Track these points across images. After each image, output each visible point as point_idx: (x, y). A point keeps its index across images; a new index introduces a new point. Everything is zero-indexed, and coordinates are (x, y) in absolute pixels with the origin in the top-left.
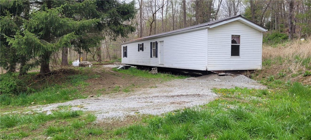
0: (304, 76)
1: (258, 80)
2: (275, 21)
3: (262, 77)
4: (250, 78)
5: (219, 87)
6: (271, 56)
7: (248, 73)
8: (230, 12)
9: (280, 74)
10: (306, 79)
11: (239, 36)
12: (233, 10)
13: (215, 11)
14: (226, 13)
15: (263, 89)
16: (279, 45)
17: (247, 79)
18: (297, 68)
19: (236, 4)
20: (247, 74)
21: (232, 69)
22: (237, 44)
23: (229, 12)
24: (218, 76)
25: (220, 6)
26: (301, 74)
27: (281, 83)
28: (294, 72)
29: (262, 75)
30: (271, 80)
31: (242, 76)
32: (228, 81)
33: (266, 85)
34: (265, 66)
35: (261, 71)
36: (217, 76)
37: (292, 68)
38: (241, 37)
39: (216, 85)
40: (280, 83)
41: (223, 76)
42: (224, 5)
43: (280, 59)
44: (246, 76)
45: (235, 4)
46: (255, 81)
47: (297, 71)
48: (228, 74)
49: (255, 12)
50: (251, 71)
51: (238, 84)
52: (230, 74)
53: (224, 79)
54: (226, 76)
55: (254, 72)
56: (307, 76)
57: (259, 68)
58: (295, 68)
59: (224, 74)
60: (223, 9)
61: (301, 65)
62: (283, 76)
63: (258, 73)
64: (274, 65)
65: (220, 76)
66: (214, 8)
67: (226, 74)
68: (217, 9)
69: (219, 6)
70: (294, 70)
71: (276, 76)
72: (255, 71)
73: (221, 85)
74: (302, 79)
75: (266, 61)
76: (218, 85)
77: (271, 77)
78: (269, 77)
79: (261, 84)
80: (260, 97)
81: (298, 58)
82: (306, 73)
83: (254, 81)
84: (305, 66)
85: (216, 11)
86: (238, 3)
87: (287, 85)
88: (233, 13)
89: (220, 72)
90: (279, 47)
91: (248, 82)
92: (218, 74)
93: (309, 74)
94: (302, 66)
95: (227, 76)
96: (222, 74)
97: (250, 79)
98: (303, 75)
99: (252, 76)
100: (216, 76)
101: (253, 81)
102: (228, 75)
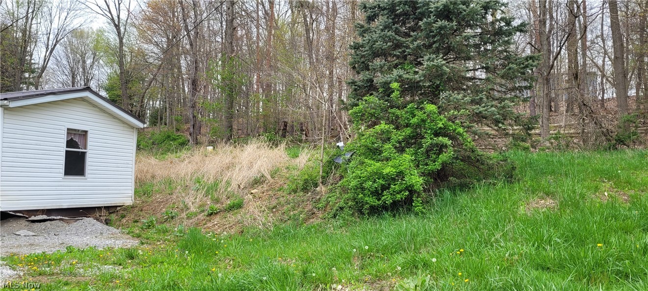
0: (207, 216)
1: (123, 227)
2: (166, 108)
3: (133, 220)
4: (107, 224)
5: (25, 251)
6: (153, 177)
7: (104, 212)
8: (73, 78)
9: (167, 213)
10: (210, 221)
11: (86, 132)
12: (81, 73)
13: (35, 69)
14: (65, 77)
15: (132, 246)
16: (170, 156)
17: (99, 226)
18: (197, 200)
19: (89, 62)
20: (100, 216)
21: (65, 205)
22: (79, 148)
23: (71, 77)
24: (27, 223)
25: (49, 60)
26: (203, 211)
27: (167, 232)
28: (192, 207)
29: (132, 216)
30: (149, 226)
31: (89, 221)
32: (52, 233)
33: (139, 236)
34: (140, 197)
35: (132, 207)
36: (24, 224)
37: (189, 201)
38: (89, 135)
39: (20, 246)
40: (165, 231)
41: (42, 223)
42: (60, 59)
43: (170, 184)
44: (97, 219)
45: (87, 63)
46: (117, 231)
47: (197, 206)
48: (55, 218)
49: (130, 85)
50: (111, 209)
51: (76, 239)
52: (59, 217)
53: (44, 230)
54: (49, 222)
55: (117, 212)
56: (212, 216)
57: (129, 202)
58: (194, 201)
59: (45, 217)
60: (55, 66)
61: (204, 196)
62: (172, 218)
63: (125, 213)
64: (158, 196)
65: (32, 224)
66: (33, 61)
67: (51, 217)
68: (40, 66)
69: (46, 60)
70: (192, 204)
71: (161, 218)
72: (119, 208)
73: (31, 245)
74: (204, 222)
75: (142, 186)
76: (25, 246)
77: (150, 220)
78: (145, 221)
79: (129, 236)
80: (120, 265)
81: (200, 182)
82: (211, 210)
83: (115, 230)
84: (210, 197)
85: (38, 68)
86: (93, 62)
87: (177, 234)
88: (81, 79)
89: (35, 213)
90: (169, 159)
91: (101, 233)
92: (27, 218)
93: (216, 212)
94: (206, 197)
95: (53, 222)
96: (39, 219)
97: (105, 227)
98: (206, 213)
99: (110, 220)
100: (23, 222)
101: (113, 230)
102: (54, 220)
